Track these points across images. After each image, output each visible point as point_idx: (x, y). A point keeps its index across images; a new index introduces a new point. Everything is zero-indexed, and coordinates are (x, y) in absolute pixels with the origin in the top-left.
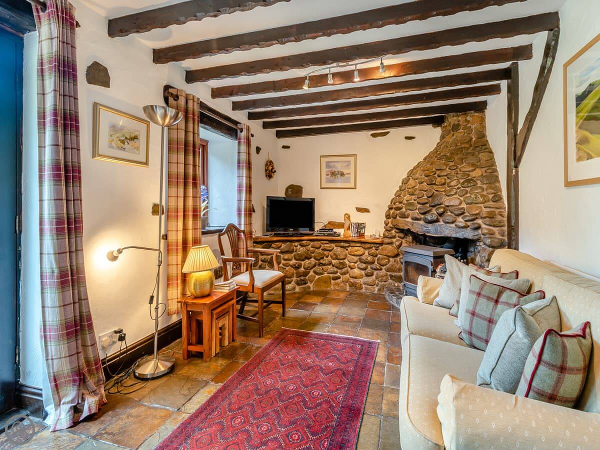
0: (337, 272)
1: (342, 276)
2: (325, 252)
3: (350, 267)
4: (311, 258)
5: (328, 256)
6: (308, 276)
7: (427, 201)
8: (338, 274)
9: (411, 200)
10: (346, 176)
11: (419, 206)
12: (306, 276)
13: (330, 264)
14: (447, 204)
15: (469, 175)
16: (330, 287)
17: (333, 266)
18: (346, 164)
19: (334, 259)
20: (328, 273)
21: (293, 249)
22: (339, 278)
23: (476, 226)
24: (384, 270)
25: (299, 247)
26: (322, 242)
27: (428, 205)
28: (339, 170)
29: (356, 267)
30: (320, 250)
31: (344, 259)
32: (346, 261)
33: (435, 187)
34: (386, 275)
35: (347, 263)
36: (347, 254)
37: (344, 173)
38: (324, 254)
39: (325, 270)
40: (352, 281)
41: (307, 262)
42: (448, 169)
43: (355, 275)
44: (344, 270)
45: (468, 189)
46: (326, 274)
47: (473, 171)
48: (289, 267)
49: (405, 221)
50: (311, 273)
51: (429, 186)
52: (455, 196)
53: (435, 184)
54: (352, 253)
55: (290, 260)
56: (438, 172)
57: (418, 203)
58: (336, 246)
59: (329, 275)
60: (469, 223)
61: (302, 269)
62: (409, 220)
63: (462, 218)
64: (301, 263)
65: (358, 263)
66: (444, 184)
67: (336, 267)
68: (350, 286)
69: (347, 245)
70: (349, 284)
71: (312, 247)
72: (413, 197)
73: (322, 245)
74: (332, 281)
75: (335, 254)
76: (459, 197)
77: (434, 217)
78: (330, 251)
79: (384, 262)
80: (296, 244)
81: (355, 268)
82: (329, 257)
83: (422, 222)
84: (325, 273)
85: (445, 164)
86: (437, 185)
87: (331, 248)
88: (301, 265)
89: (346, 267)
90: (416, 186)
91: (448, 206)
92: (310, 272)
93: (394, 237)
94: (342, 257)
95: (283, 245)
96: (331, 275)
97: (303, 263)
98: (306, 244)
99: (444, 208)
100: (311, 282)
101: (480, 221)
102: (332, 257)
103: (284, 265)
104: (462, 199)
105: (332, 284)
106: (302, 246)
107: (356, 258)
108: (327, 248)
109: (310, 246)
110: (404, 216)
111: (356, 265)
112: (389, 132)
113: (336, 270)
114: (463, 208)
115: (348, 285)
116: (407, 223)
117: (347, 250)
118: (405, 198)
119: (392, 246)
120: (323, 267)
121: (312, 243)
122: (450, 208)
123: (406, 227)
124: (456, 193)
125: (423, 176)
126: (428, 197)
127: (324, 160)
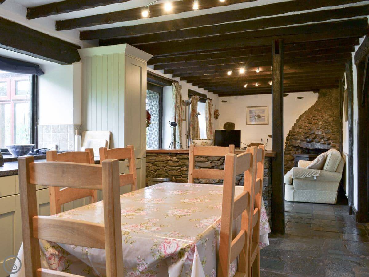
7: (307, 132)
9: (300, 131)
10: (262, 118)
15: (327, 120)
18: (262, 111)
23: (329, 143)
27: (308, 134)
28: (258, 115)
33: (312, 125)
37: (261, 116)
42: (318, 117)
45: (326, 127)
47: (329, 118)
49: (297, 142)
52: (320, 130)
53: (311, 124)
56: (313, 117)
57: (303, 133)
60: (326, 142)
62: (299, 141)
63: (323, 140)
66: (316, 124)
72: (301, 129)
77: (311, 140)
79: (286, 163)
83: (305, 142)
85: (317, 114)
90: (302, 124)
91: (317, 134)
93: (291, 150)
99: (315, 135)
101: (330, 141)
104: (323, 131)
110: (296, 139)
112: (288, 95)
114: (324, 135)
118: (297, 130)
119: (290, 155)
122: (318, 135)
123: (298, 145)
124: (321, 128)
125: (306, 119)
126: (308, 130)
127: (248, 109)
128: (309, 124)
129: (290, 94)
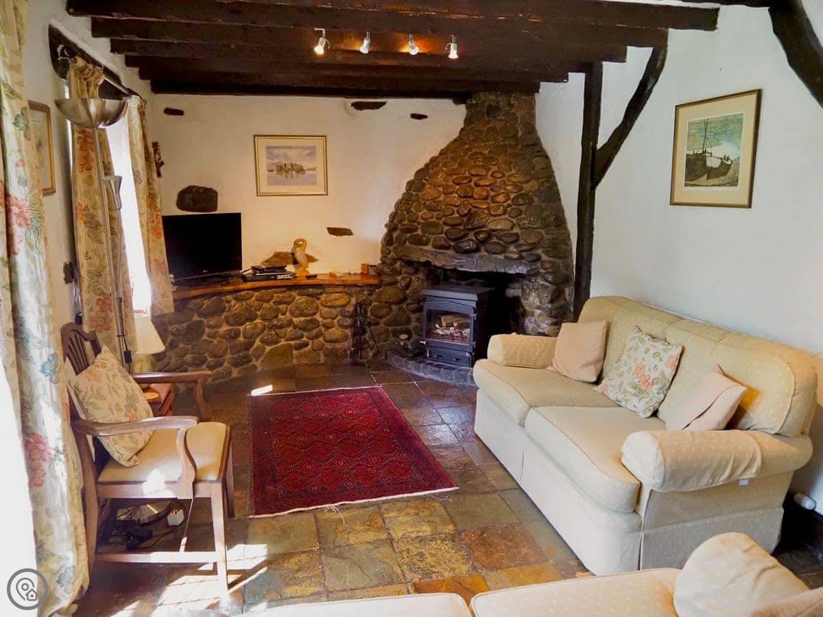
0: (302, 337)
1: (310, 342)
2: (281, 307)
3: (324, 325)
4: (255, 319)
5: (286, 312)
6: (252, 349)
7: (459, 221)
8: (305, 339)
9: (432, 218)
10: (308, 173)
11: (446, 228)
12: (247, 349)
13: (290, 323)
14: (494, 228)
15: (522, 188)
16: (292, 361)
17: (295, 327)
18: (308, 152)
19: (296, 317)
20: (287, 340)
21: (225, 308)
22: (307, 345)
23: (534, 258)
24: (382, 325)
25: (233, 302)
26: (274, 290)
27: (462, 228)
28: (294, 162)
29: (336, 324)
30: (271, 303)
31: (315, 314)
32: (318, 317)
33: (472, 201)
34: (387, 331)
35: (320, 319)
36: (320, 305)
37: (305, 168)
38: (278, 309)
39: (282, 336)
40: (328, 346)
41: (248, 325)
42: (489, 177)
43: (334, 337)
44: (315, 331)
45: (523, 208)
46: (283, 342)
47: (528, 182)
48: (219, 338)
49: (422, 250)
50: (258, 343)
51: (462, 200)
52: (503, 217)
53: (472, 197)
54: (329, 304)
55: (219, 326)
56: (475, 179)
57: (445, 223)
58: (299, 295)
59: (289, 342)
60: (524, 254)
61: (241, 339)
62: (429, 247)
63: (516, 247)
64: (239, 331)
65: (339, 318)
66: (486, 198)
67: (300, 329)
68: (326, 355)
69: (320, 291)
70: (324, 353)
71: (257, 300)
72: (435, 214)
73: (275, 295)
74: (295, 352)
75: (298, 308)
76: (510, 218)
77: (472, 245)
78: (288, 303)
79: (384, 312)
80: (229, 297)
81: (333, 327)
82: (288, 313)
83: (450, 252)
84: (282, 340)
85: (483, 167)
86: (475, 199)
87: (291, 299)
88: (240, 334)
89: (318, 326)
90: (439, 197)
91: (494, 230)
92: (254, 341)
93: (400, 273)
94: (311, 312)
95: (205, 302)
96: (292, 343)
97: (242, 328)
98: (247, 297)
99: (488, 233)
100: (257, 358)
101: (539, 251)
102: (292, 313)
103: (208, 336)
104: (515, 221)
105: (294, 356)
106: (239, 300)
107: (334, 311)
108: (285, 300)
109: (254, 298)
110: (419, 241)
111: (335, 321)
112: (384, 104)
113: (300, 332)
114: (517, 234)
115: (322, 355)
116: (426, 253)
117: (318, 299)
118: (420, 214)
119: (397, 288)
120: (278, 331)
121: (256, 294)
122: (495, 233)
123: (423, 259)
124: (505, 212)
125: (451, 183)
126: (461, 216)
127: (261, 142)
128: (462, 197)
129: (391, 102)
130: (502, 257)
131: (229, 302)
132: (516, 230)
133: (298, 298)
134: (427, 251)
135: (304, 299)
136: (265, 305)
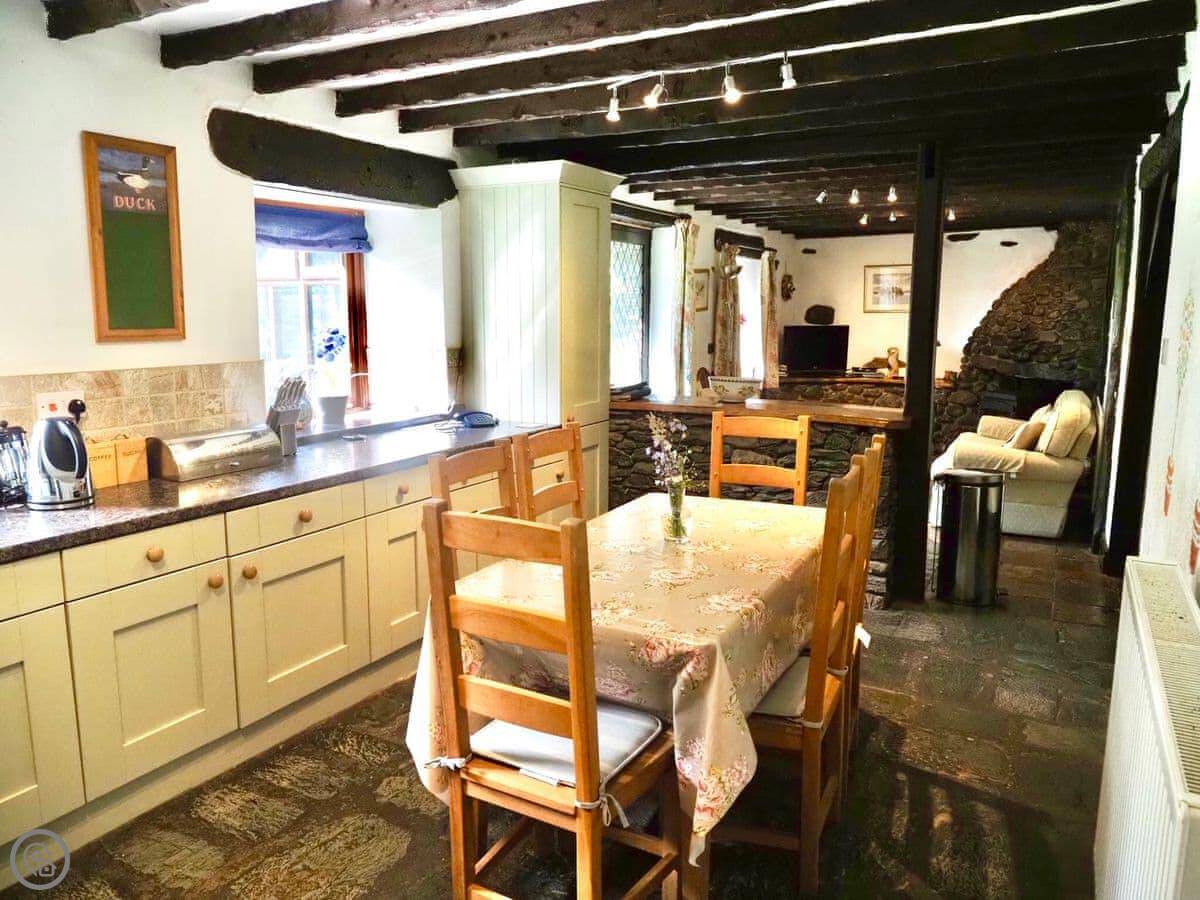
2: (869, 399)
7: (1020, 335)
9: (1000, 332)
11: (1009, 341)
14: (1044, 340)
15: (1072, 306)
24: (956, 423)
25: (830, 391)
26: (865, 385)
27: (1021, 340)
28: (895, 286)
30: (861, 396)
33: (1032, 317)
37: (903, 291)
38: (867, 401)
42: (1050, 296)
45: (1069, 324)
47: (1078, 301)
49: (990, 359)
51: (1025, 316)
52: (1053, 331)
53: (1032, 314)
56: (1038, 298)
57: (1009, 337)
58: (886, 391)
60: (1064, 363)
62: (995, 357)
63: (1058, 357)
66: (1042, 315)
69: (902, 390)
71: (849, 392)
72: (1003, 328)
73: (865, 390)
75: (883, 402)
76: (1057, 332)
77: (1026, 356)
78: (876, 397)
79: (958, 411)
80: (827, 387)
83: (1011, 361)
85: (1049, 288)
86: (1035, 316)
87: (878, 394)
90: (1008, 314)
91: (1043, 342)
93: (976, 379)
98: (840, 388)
99: (1038, 345)
101: (1075, 361)
104: (1060, 335)
106: (835, 390)
108: (873, 394)
109: (846, 391)
110: (989, 352)
112: (976, 235)
114: (1059, 346)
116: (992, 361)
118: (993, 328)
119: (972, 392)
121: (849, 387)
122: (1046, 345)
123: (992, 367)
124: (1054, 327)
125: (1019, 302)
126: (1022, 330)
127: (871, 272)
128: (1025, 314)
129: (983, 233)
130: (1047, 365)
131: (827, 390)
132: (1061, 343)
133: (884, 394)
134: (994, 360)
135: (889, 395)
136: (856, 396)
